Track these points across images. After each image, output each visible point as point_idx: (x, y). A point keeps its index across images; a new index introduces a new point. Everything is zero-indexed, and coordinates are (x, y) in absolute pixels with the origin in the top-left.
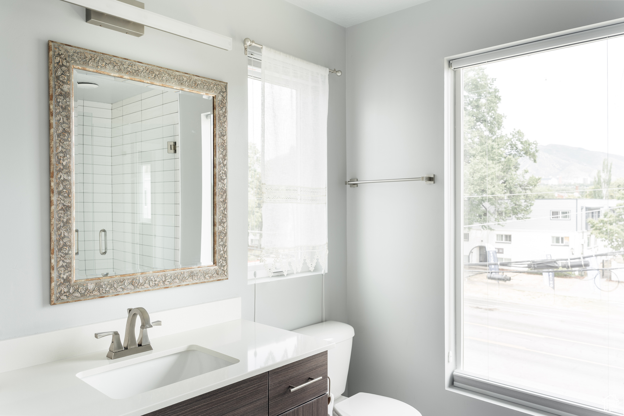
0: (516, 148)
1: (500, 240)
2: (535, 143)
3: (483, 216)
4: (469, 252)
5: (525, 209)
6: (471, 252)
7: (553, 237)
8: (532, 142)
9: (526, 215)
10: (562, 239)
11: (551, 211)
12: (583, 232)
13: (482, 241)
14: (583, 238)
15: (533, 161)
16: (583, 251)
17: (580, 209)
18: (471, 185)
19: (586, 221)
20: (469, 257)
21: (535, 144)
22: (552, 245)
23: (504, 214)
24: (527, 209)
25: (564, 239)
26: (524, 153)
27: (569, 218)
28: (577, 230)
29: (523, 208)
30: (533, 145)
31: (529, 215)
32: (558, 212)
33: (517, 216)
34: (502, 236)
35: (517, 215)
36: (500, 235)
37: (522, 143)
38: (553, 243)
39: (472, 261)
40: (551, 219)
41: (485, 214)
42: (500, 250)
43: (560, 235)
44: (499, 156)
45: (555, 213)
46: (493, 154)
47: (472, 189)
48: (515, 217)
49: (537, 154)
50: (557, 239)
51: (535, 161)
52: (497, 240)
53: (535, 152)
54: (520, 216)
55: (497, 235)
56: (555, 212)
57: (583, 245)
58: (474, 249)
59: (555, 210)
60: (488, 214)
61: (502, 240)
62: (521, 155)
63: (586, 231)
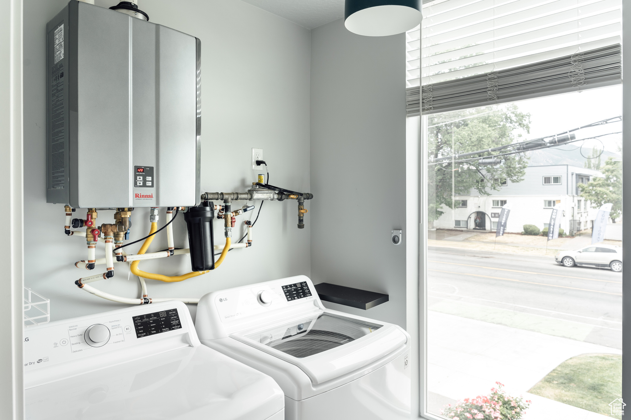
0: (511, 120)
1: (496, 206)
2: (528, 114)
3: (480, 182)
4: (468, 216)
5: (519, 171)
6: (469, 217)
7: (545, 201)
8: (526, 114)
9: (521, 177)
10: (554, 202)
11: (543, 177)
12: (573, 196)
13: (479, 207)
14: (573, 202)
15: (527, 132)
16: (573, 214)
17: (571, 174)
18: (469, 146)
19: (576, 185)
20: (467, 222)
21: (528, 116)
22: (544, 208)
23: (499, 180)
24: (521, 171)
25: (556, 202)
26: (518, 125)
27: (560, 183)
28: (567, 194)
29: (517, 170)
30: (526, 117)
31: (522, 177)
32: (550, 178)
33: (511, 179)
34: (498, 202)
35: (512, 177)
36: (496, 201)
37: (516, 115)
38: (545, 206)
39: (470, 226)
40: (543, 185)
41: (482, 180)
42: (496, 214)
43: (552, 199)
44: (495, 123)
45: (547, 180)
46: (490, 121)
47: (470, 149)
48: (510, 179)
49: (530, 125)
50: (550, 202)
51: (528, 132)
52: (493, 205)
53: (529, 124)
54: (515, 178)
55: (493, 201)
56: (547, 178)
57: (573, 208)
58: (472, 215)
59: (547, 175)
60: (485, 180)
61: (498, 205)
62: (515, 127)
63: (577, 196)
